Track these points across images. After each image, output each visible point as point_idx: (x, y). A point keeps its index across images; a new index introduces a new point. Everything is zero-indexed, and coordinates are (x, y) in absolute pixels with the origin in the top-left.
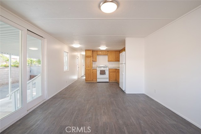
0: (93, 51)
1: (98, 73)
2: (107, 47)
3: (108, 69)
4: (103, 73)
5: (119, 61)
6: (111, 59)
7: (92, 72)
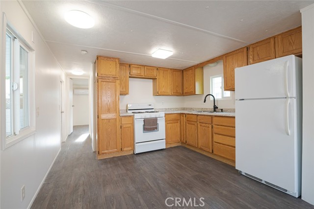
0: (121, 63)
1: (139, 126)
3: (162, 114)
4: (150, 125)
5: (193, 93)
6: (163, 90)
7: (118, 127)
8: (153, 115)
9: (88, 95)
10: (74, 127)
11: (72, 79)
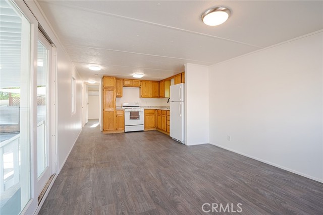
0: (117, 79)
1: (127, 116)
2: (145, 73)
3: (142, 110)
4: (134, 116)
5: (163, 97)
6: (145, 94)
7: (115, 116)
8: (136, 110)
9: (98, 95)
10: (88, 120)
11: (88, 85)
